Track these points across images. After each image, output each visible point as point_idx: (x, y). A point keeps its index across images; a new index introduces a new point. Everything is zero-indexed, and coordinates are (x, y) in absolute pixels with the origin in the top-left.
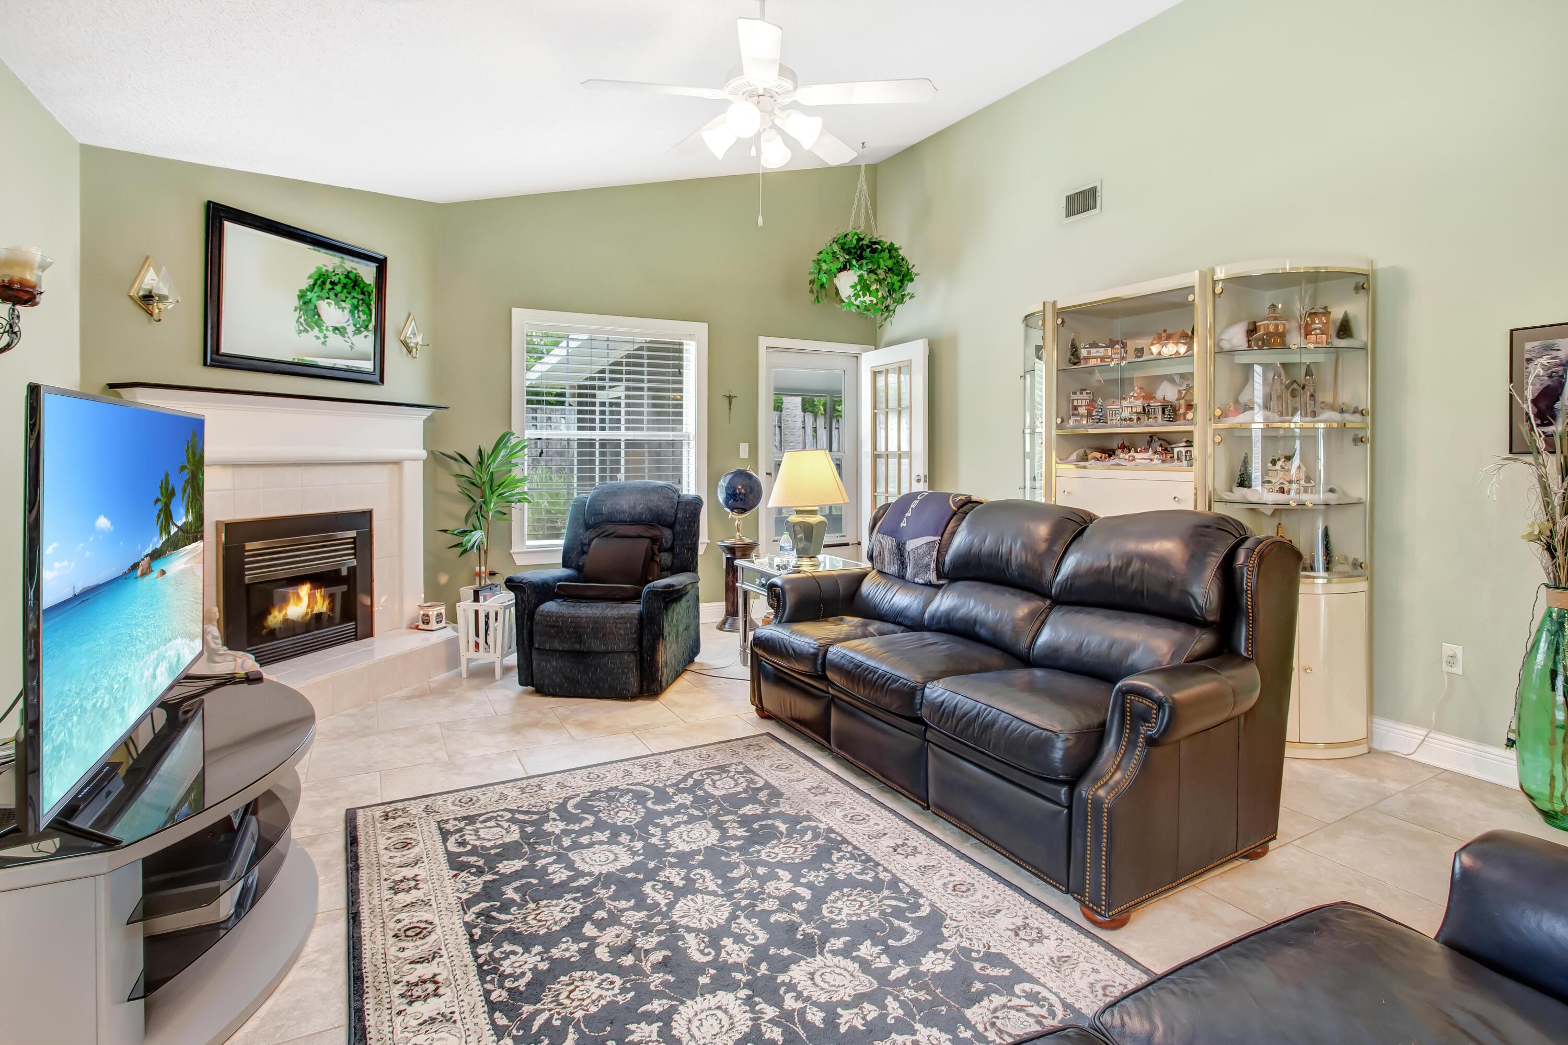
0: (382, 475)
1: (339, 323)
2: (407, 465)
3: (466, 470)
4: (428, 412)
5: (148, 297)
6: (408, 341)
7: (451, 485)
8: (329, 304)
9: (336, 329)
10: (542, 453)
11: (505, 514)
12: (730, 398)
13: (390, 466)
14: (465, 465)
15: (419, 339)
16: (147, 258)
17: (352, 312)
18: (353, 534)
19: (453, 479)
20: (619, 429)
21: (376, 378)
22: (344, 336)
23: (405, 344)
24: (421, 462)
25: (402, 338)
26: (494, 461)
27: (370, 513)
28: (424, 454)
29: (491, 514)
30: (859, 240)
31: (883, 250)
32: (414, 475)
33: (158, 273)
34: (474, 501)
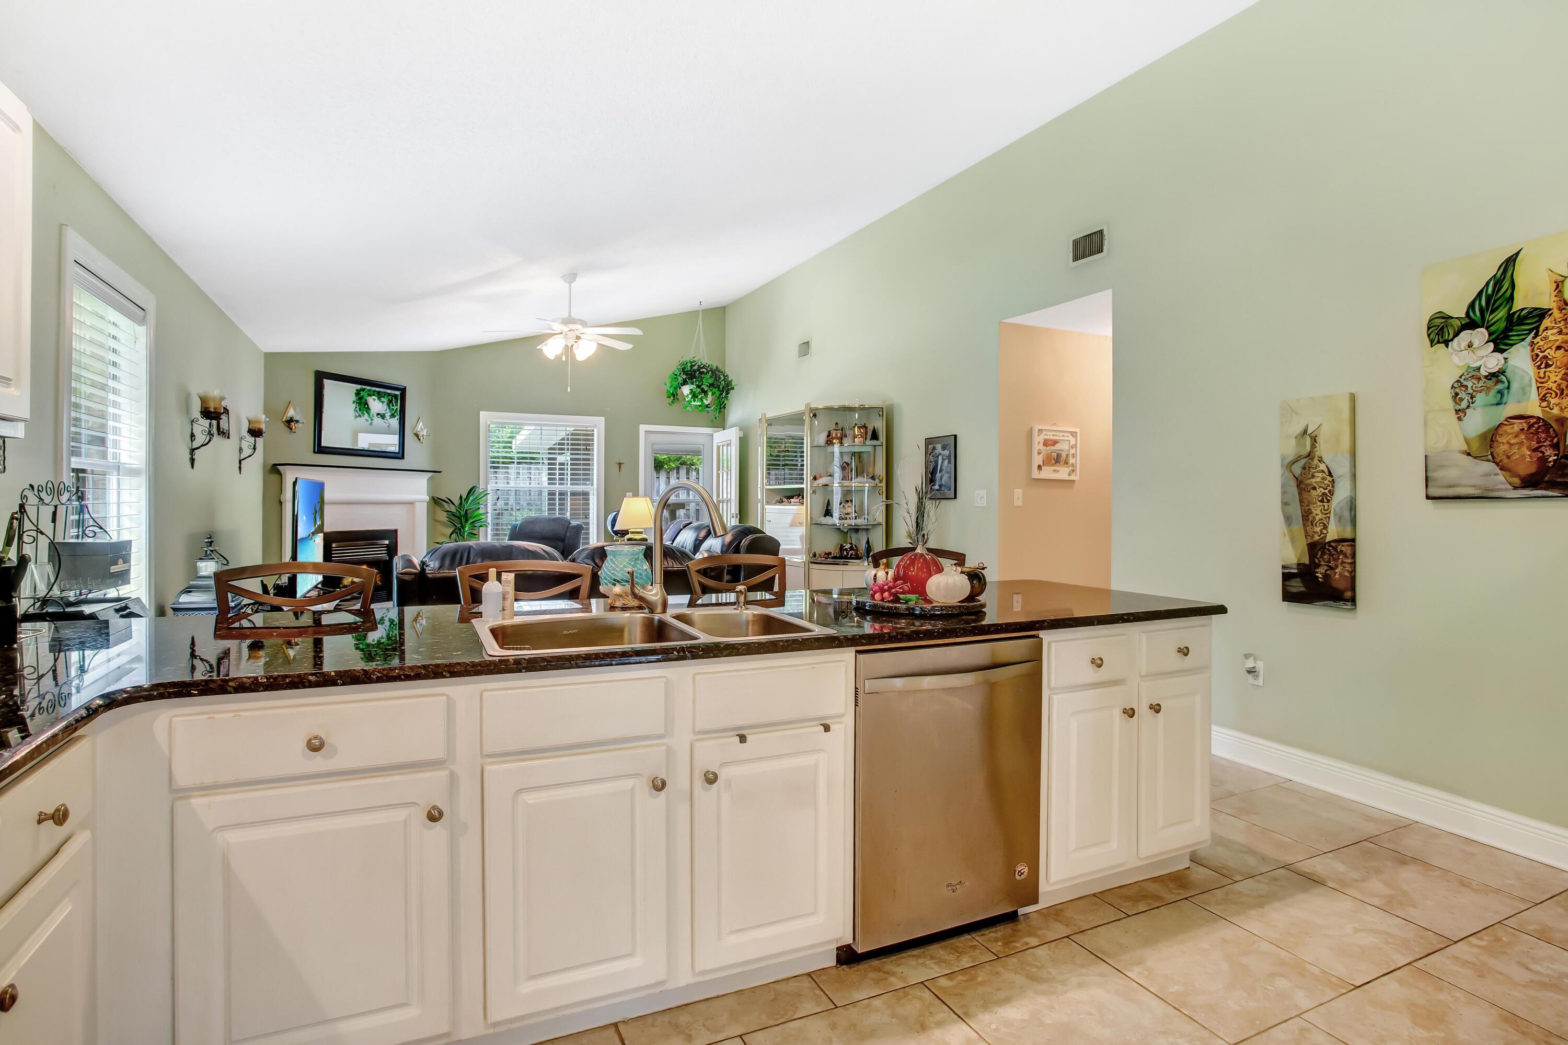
0: (401, 511)
1: (380, 411)
2: (417, 504)
3: (453, 509)
4: (430, 474)
5: (290, 422)
6: (418, 434)
7: (443, 516)
8: (374, 399)
9: (378, 414)
10: (498, 498)
11: (476, 535)
12: (620, 464)
13: (408, 505)
14: (452, 505)
15: (425, 433)
16: (290, 402)
17: (388, 405)
18: (387, 542)
19: (445, 514)
20: (555, 484)
21: (400, 455)
22: (384, 419)
23: (417, 435)
24: (426, 503)
25: (415, 432)
26: (467, 503)
27: (396, 531)
28: (427, 498)
29: (466, 534)
30: (692, 366)
31: (708, 372)
32: (422, 511)
33: (295, 409)
34: (456, 526)
